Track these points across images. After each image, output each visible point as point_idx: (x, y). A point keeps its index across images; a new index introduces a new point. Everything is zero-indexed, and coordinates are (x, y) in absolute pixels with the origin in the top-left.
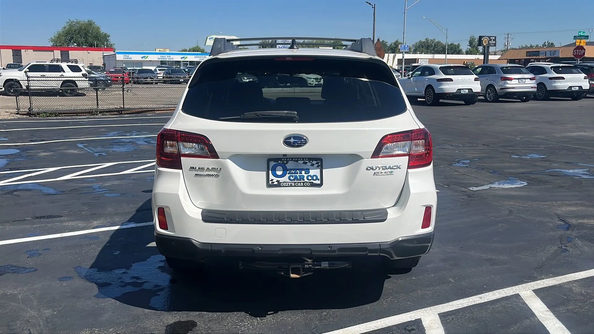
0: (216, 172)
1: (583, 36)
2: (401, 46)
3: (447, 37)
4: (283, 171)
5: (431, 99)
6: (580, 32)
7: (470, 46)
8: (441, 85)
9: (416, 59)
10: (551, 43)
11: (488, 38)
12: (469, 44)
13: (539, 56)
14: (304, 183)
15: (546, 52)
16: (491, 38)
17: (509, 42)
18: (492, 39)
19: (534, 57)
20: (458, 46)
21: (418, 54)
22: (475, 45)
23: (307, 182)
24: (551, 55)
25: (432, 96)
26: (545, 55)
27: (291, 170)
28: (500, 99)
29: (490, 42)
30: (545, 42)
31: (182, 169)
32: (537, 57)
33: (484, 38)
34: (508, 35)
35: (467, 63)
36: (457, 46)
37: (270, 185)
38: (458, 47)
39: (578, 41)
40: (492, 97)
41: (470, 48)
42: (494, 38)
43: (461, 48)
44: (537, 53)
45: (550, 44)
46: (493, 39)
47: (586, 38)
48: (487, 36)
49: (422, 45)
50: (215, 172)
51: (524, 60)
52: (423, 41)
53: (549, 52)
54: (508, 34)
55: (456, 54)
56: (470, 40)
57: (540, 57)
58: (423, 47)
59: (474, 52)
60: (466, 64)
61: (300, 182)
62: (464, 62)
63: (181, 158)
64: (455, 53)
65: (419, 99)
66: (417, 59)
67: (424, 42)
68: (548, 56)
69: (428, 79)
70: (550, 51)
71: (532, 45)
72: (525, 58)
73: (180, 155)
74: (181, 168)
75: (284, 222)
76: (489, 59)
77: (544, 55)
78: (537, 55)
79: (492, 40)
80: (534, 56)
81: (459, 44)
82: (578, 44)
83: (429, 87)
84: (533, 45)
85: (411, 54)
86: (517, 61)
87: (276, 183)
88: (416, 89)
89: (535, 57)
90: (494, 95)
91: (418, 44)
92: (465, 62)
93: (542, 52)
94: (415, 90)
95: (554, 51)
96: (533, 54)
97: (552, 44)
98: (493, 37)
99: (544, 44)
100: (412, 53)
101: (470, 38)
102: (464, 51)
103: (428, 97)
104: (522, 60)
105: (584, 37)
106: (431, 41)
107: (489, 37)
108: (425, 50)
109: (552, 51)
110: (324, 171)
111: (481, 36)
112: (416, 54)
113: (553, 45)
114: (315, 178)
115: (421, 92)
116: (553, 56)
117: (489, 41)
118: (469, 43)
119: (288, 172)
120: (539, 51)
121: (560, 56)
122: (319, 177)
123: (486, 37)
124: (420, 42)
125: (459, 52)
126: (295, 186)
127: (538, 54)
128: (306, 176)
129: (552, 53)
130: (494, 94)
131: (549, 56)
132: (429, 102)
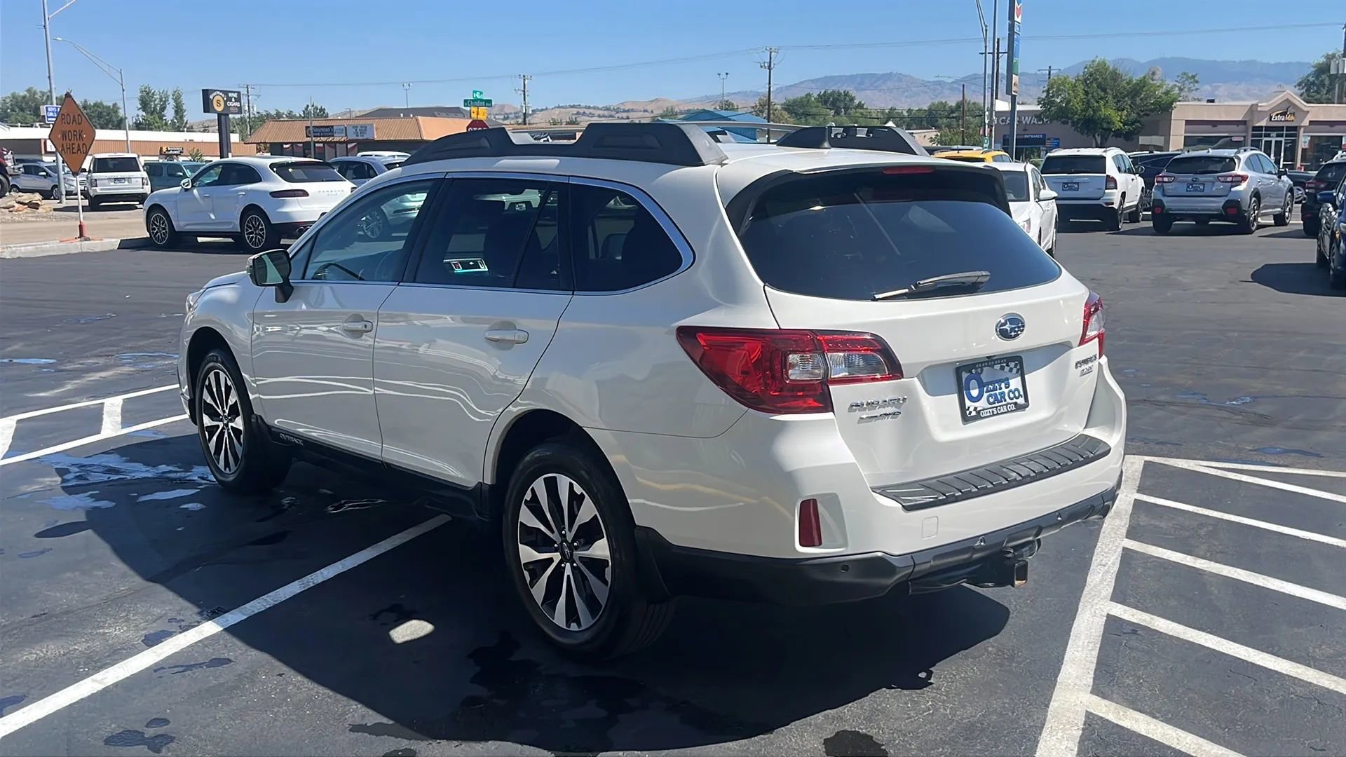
0: (896, 407)
1: (482, 100)
2: (47, 108)
3: (123, 90)
4: (979, 388)
5: (263, 237)
6: (475, 92)
7: (144, 111)
8: (283, 204)
9: (40, 139)
10: (319, 107)
11: (223, 96)
12: (140, 107)
13: (333, 136)
14: (1007, 405)
15: (346, 128)
16: (230, 95)
17: (251, 105)
18: (231, 98)
19: (324, 139)
20: (115, 109)
21: (36, 127)
22: (155, 108)
23: (1010, 404)
24: (357, 136)
25: (262, 230)
26: (346, 136)
27: (988, 384)
28: (393, 235)
29: (229, 104)
30: (308, 106)
31: (834, 412)
32: (330, 139)
33: (215, 94)
34: (247, 88)
35: (167, 150)
36: (113, 109)
37: (966, 418)
38: (116, 112)
39: (474, 109)
40: (376, 230)
41: (144, 114)
42: (235, 95)
43: (121, 113)
44: (327, 130)
45: (318, 111)
46: (235, 98)
47: (487, 104)
48: (220, 91)
49: (19, 104)
50: (894, 408)
51: (301, 145)
52: (22, 94)
53: (353, 127)
54: (247, 86)
55: (111, 129)
56: (142, 97)
57: (336, 139)
58: (22, 110)
59: (156, 124)
60: (167, 152)
61: (1002, 406)
62: (161, 148)
63: (830, 387)
64: (110, 126)
65: (200, 239)
66: (43, 142)
67: (24, 97)
68: (352, 136)
69: (246, 191)
70: (355, 127)
71: (279, 112)
72: (303, 141)
73: (827, 381)
74: (830, 409)
75: (1014, 483)
76: (231, 141)
77: (344, 135)
78: (330, 134)
79: (233, 100)
80: (323, 136)
81: (116, 104)
82: (474, 116)
83: (251, 212)
84: (281, 112)
85: (17, 126)
86: (288, 146)
87: (974, 413)
88: (213, 217)
89: (326, 138)
90: (381, 225)
91: (8, 100)
92: (164, 150)
93: (339, 127)
94: (210, 217)
95: (361, 127)
96: (320, 133)
97: (322, 110)
98: (234, 92)
99: (306, 109)
100: (19, 124)
101: (142, 92)
102: (129, 122)
103: (252, 233)
104: (299, 145)
105: (484, 103)
106: (43, 95)
107: (226, 93)
108: (32, 116)
109: (359, 128)
110: (1027, 377)
111: (207, 90)
112: (32, 126)
113: (324, 113)
114: (1017, 394)
115: (230, 223)
116: (361, 138)
117: (225, 102)
118: (140, 104)
119: (985, 388)
120: (332, 127)
121: (375, 137)
122: (1022, 393)
123: (218, 93)
124: (14, 96)
125: (119, 125)
126: (998, 414)
127: (331, 131)
128: (1006, 391)
129: (358, 130)
130: (380, 223)
131: (354, 137)
132: (255, 244)
